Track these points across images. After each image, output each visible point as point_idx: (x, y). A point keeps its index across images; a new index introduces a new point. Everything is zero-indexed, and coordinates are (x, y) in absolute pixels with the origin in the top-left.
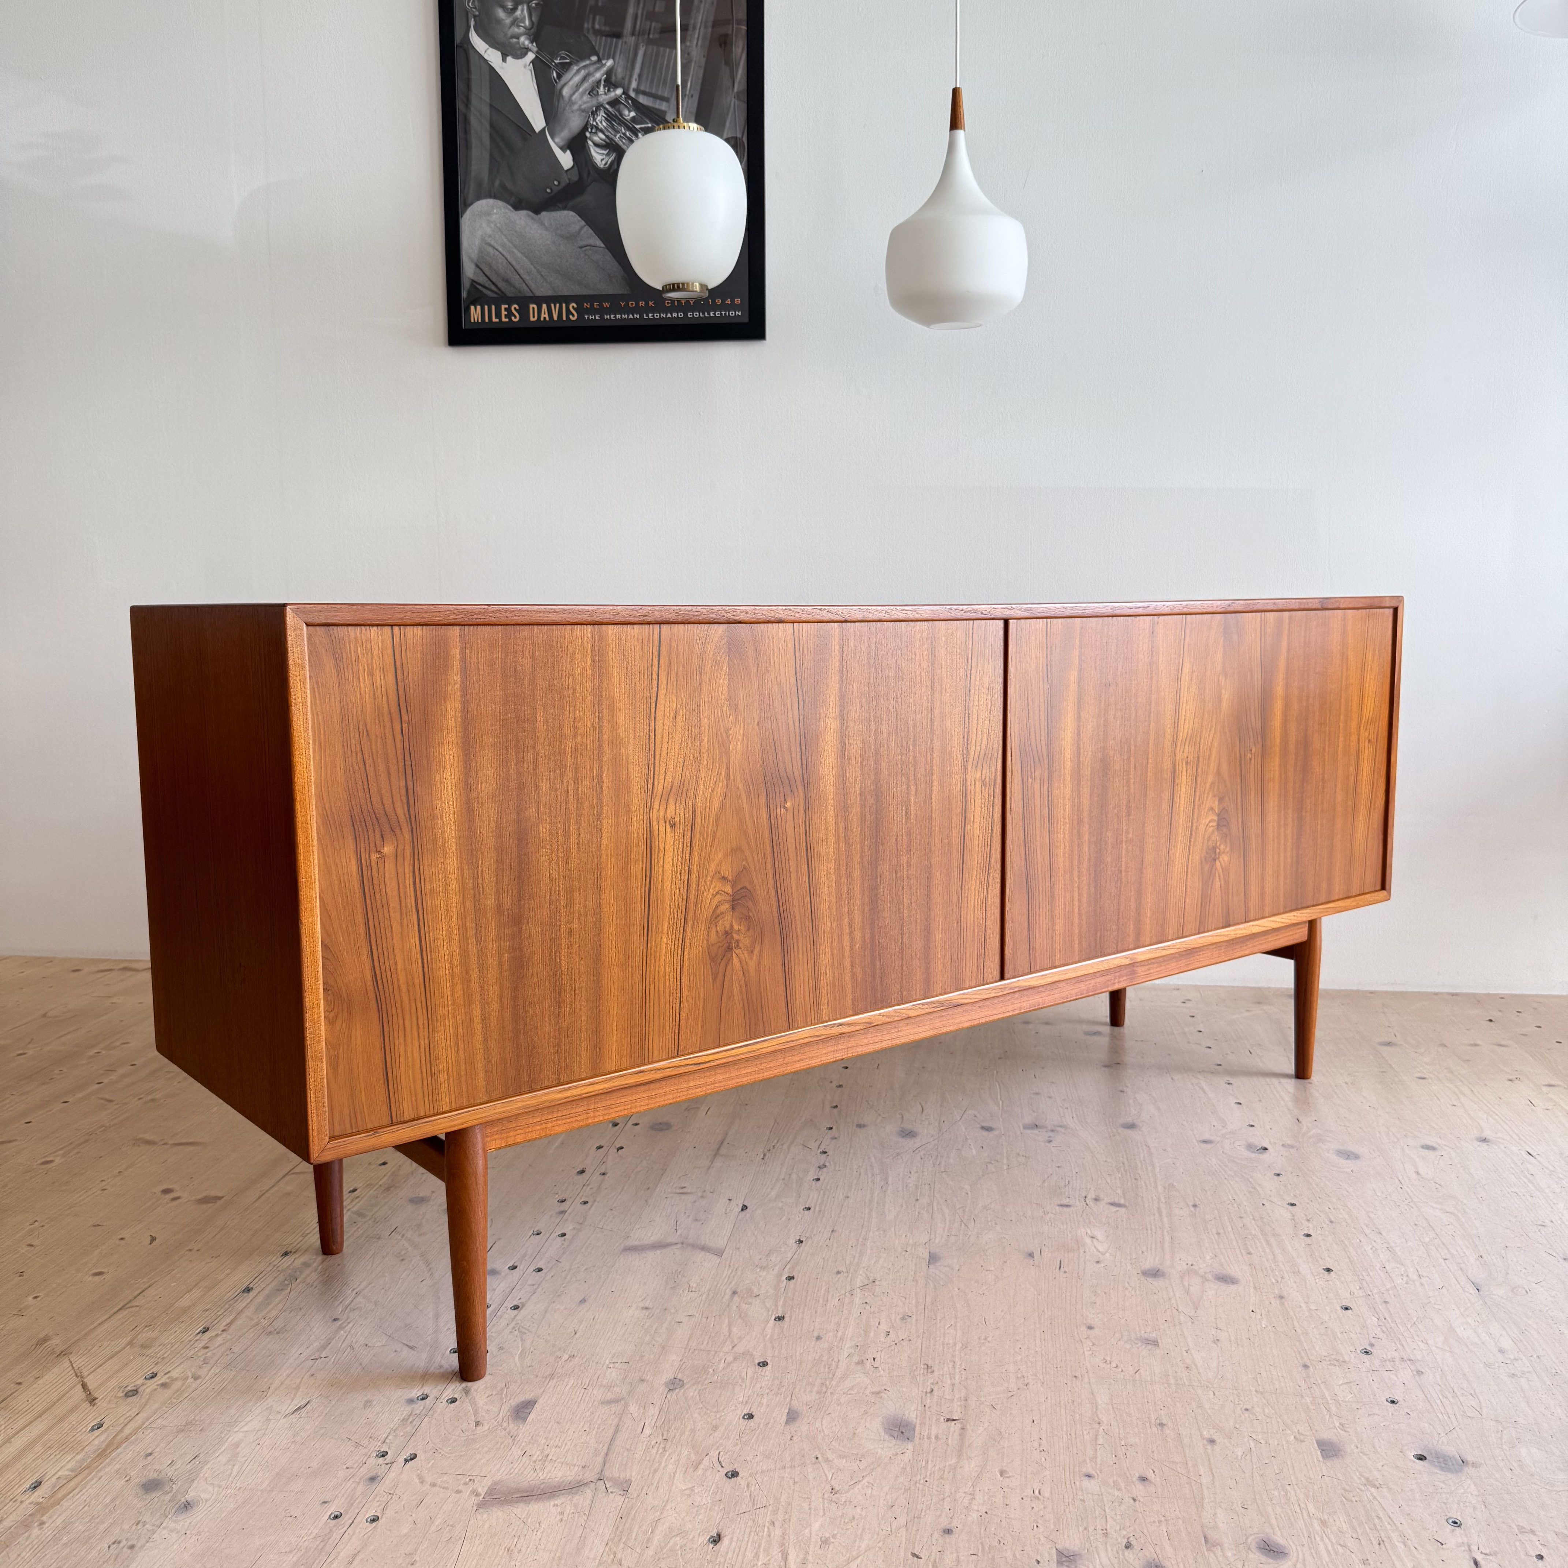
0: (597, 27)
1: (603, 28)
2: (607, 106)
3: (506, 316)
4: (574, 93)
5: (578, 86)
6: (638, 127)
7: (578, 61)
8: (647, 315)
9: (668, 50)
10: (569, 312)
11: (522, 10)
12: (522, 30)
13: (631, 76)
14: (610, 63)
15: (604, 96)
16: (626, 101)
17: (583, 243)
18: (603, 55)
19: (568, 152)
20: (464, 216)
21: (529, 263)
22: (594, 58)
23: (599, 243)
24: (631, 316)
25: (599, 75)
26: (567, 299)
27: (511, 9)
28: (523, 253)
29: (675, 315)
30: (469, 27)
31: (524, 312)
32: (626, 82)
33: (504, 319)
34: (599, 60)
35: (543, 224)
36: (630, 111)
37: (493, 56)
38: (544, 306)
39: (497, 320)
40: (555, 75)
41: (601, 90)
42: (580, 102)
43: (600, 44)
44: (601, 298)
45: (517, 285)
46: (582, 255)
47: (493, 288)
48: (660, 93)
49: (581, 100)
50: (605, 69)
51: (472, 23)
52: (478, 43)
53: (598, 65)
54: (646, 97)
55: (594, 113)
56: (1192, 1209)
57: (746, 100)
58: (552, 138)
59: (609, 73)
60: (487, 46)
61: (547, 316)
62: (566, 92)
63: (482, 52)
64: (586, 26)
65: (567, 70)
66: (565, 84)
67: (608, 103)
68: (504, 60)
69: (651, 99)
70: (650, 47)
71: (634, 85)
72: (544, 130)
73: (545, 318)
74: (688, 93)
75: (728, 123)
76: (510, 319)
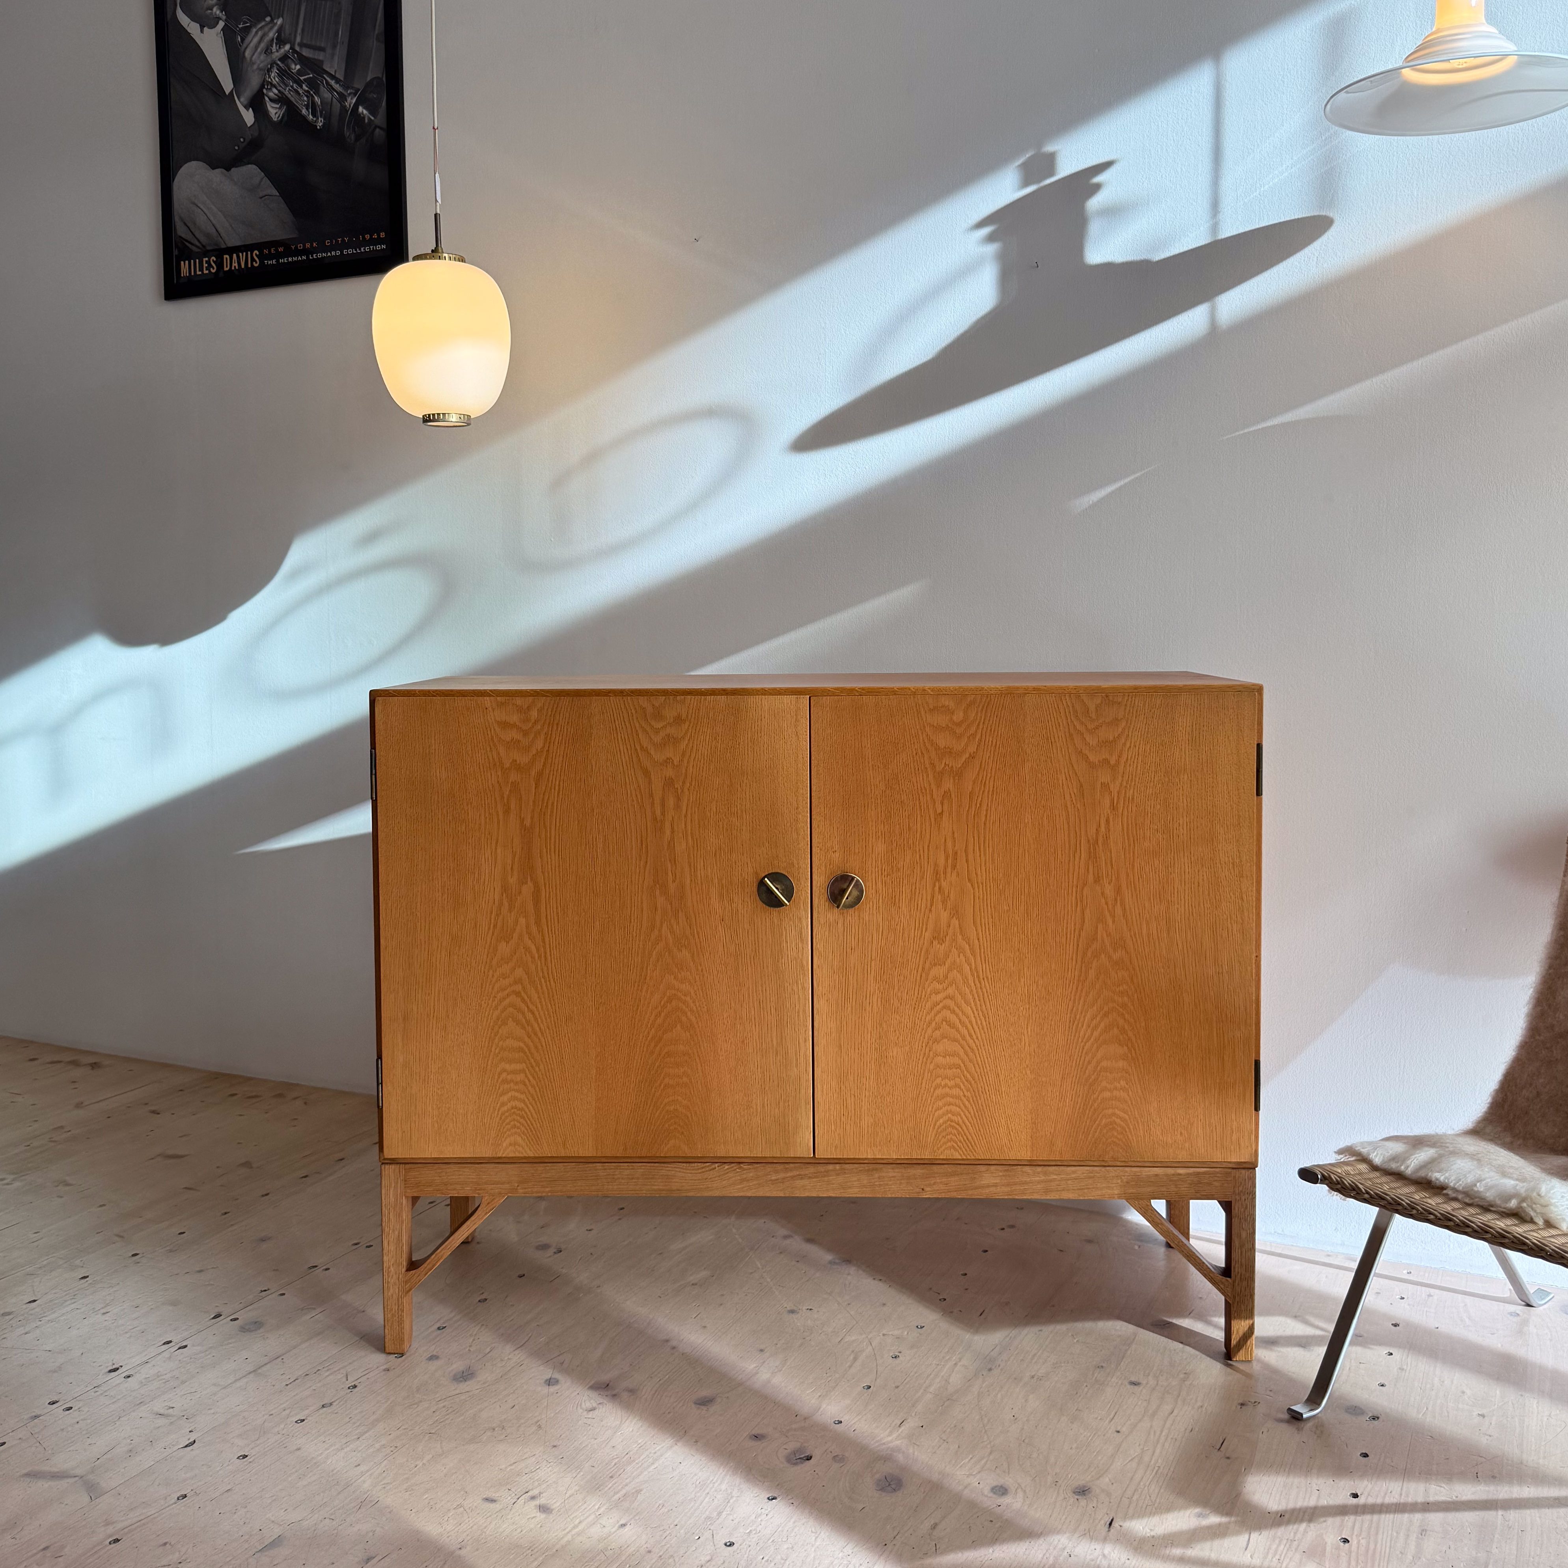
2: (279, 62)
3: (207, 269)
4: (254, 54)
5: (256, 47)
6: (302, 78)
8: (312, 256)
9: (323, 2)
10: (253, 260)
13: (296, 32)
14: (280, 21)
16: (293, 55)
22: (268, 19)
24: (300, 258)
25: (272, 34)
29: (333, 253)
30: (176, 5)
31: (220, 263)
32: (293, 39)
33: (206, 272)
34: (272, 20)
36: (296, 65)
37: (193, 28)
38: (235, 255)
39: (200, 273)
41: (274, 48)
42: (258, 62)
48: (318, 44)
50: (276, 28)
52: (183, 19)
54: (308, 50)
55: (269, 71)
57: (384, 41)
59: (279, 31)
61: (236, 265)
62: (248, 54)
63: (185, 26)
65: (248, 33)
66: (246, 48)
67: (279, 60)
68: (202, 31)
69: (312, 51)
71: (298, 39)
72: (232, 91)
73: (235, 267)
74: (339, 40)
75: (371, 65)
76: (210, 271)
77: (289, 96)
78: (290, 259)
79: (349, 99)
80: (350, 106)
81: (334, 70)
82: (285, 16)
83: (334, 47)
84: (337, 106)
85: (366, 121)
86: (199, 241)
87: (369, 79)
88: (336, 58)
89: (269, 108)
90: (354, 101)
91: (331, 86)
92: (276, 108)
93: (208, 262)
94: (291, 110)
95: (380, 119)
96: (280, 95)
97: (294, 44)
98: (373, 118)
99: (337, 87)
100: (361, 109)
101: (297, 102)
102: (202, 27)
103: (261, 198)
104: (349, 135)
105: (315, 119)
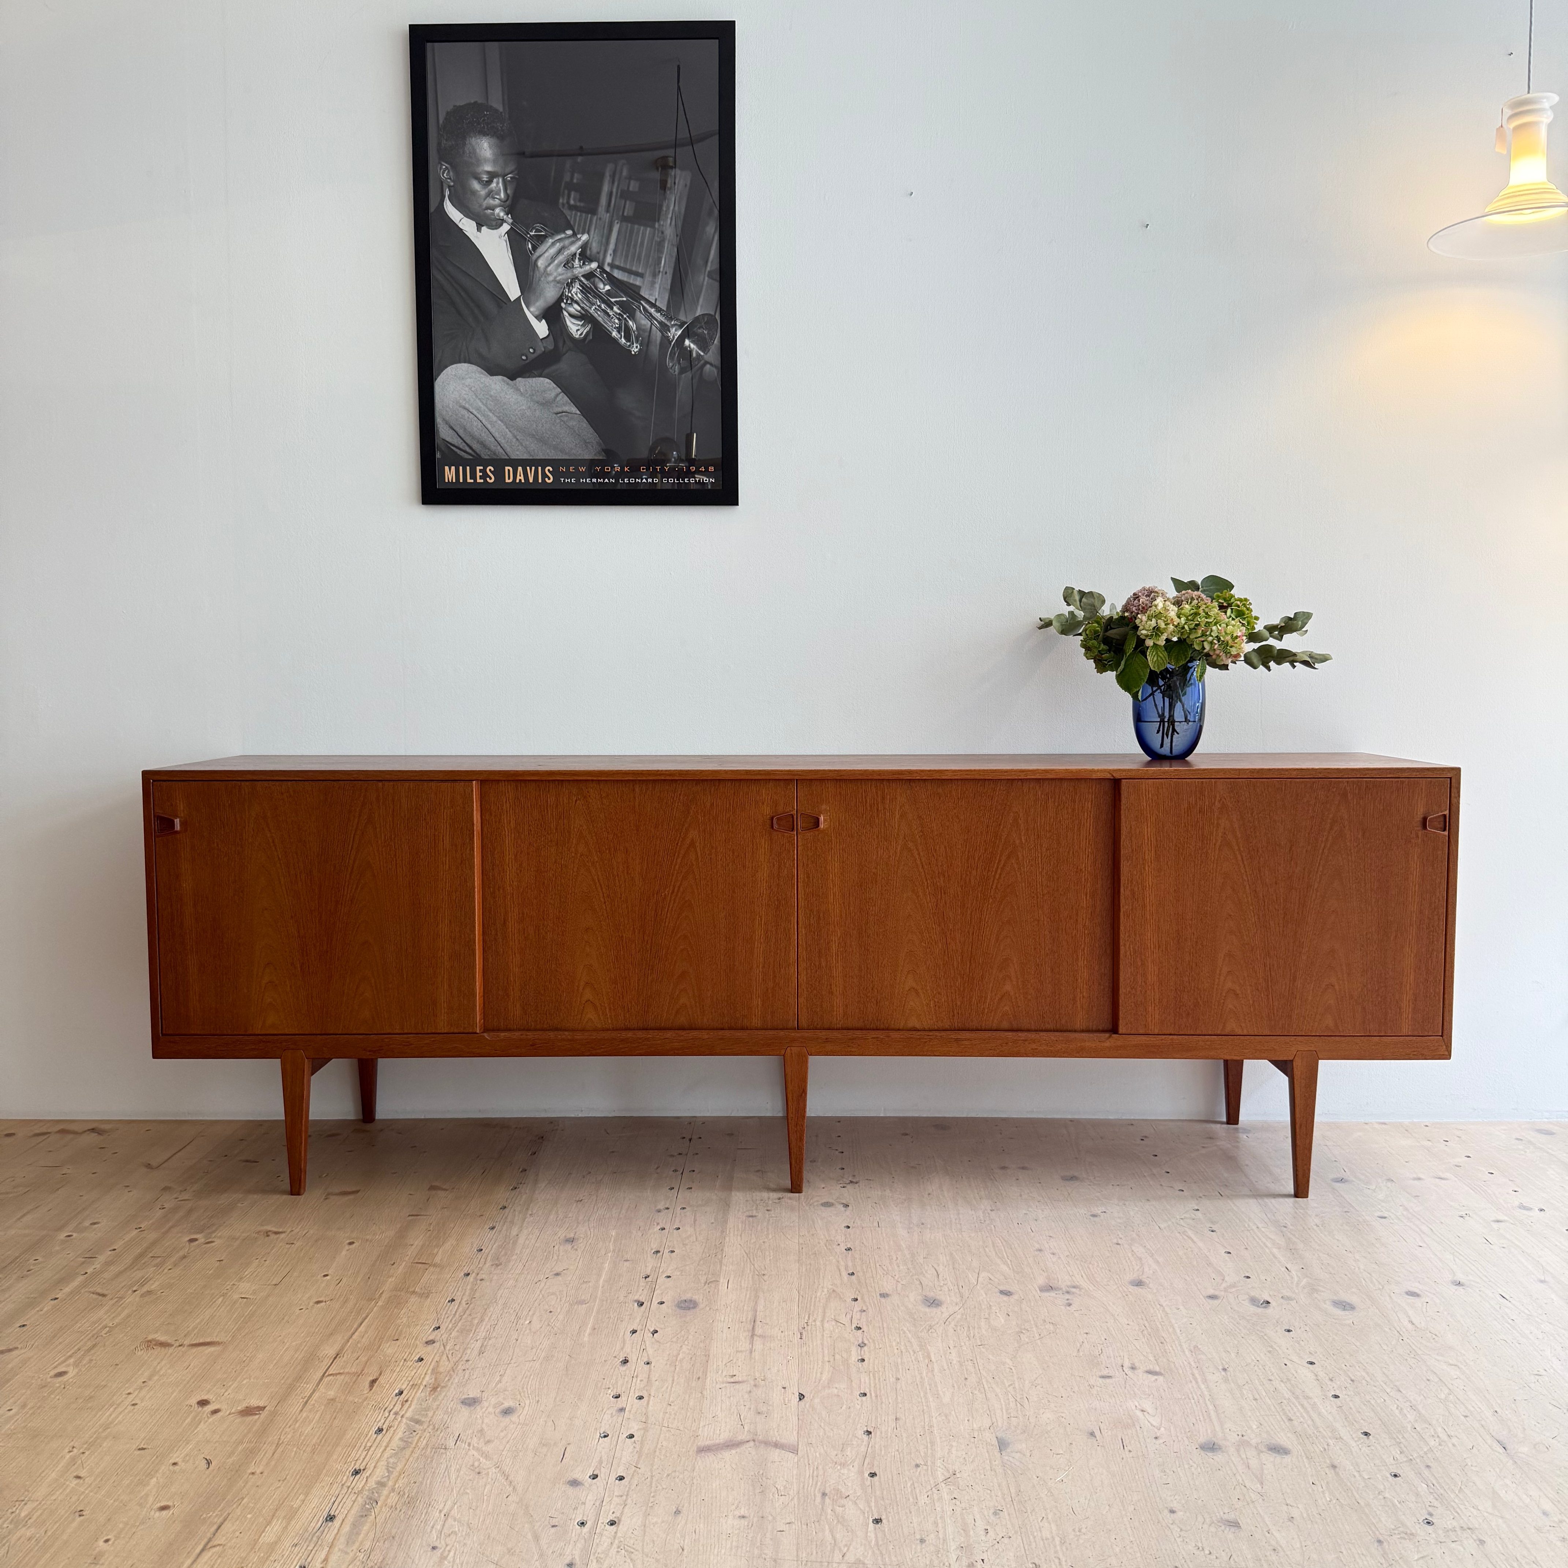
0: (572, 202)
1: (578, 204)
2: (582, 279)
3: (481, 477)
4: (549, 265)
5: (553, 259)
6: (613, 300)
7: (553, 234)
8: (623, 480)
9: (642, 228)
10: (544, 475)
11: (498, 183)
12: (497, 202)
13: (606, 251)
14: (585, 237)
15: (579, 269)
16: (601, 275)
17: (560, 410)
18: (578, 230)
19: (544, 321)
20: (438, 379)
21: (504, 427)
22: (569, 232)
23: (574, 410)
24: (606, 481)
26: (544, 463)
27: (486, 181)
28: (498, 417)
29: (650, 480)
30: (443, 197)
31: (499, 474)
32: (601, 258)
33: (479, 481)
34: (575, 234)
35: (518, 390)
36: (605, 285)
37: (468, 226)
38: (520, 468)
39: (472, 481)
40: (530, 246)
41: (577, 263)
42: (555, 274)
43: (575, 219)
44: (577, 462)
45: (493, 448)
46: (558, 421)
47: (468, 449)
48: (634, 269)
49: (557, 272)
50: (580, 243)
51: (447, 193)
52: (453, 213)
53: (573, 239)
54: (621, 272)
55: (569, 285)
56: (1223, 1373)
57: (718, 279)
58: (528, 307)
59: (584, 247)
60: (463, 216)
61: (522, 478)
62: (541, 263)
64: (561, 201)
67: (583, 276)
68: (479, 230)
69: (626, 274)
70: (624, 224)
71: (609, 259)
72: (520, 297)
73: (520, 480)
74: (661, 270)
75: (701, 300)
76: (485, 481)
77: (596, 315)
78: (594, 480)
79: (673, 330)
80: (674, 337)
81: (654, 298)
82: (592, 232)
83: (654, 275)
84: (657, 335)
85: (694, 355)
86: (471, 448)
87: (699, 313)
88: (657, 286)
89: (568, 323)
90: (679, 332)
91: (651, 314)
92: (579, 325)
93: (483, 471)
94: (598, 330)
95: (713, 354)
96: (583, 312)
97: (603, 263)
98: (702, 354)
99: (658, 315)
100: (687, 342)
101: (606, 323)
102: (479, 226)
104: (673, 366)
105: (628, 344)
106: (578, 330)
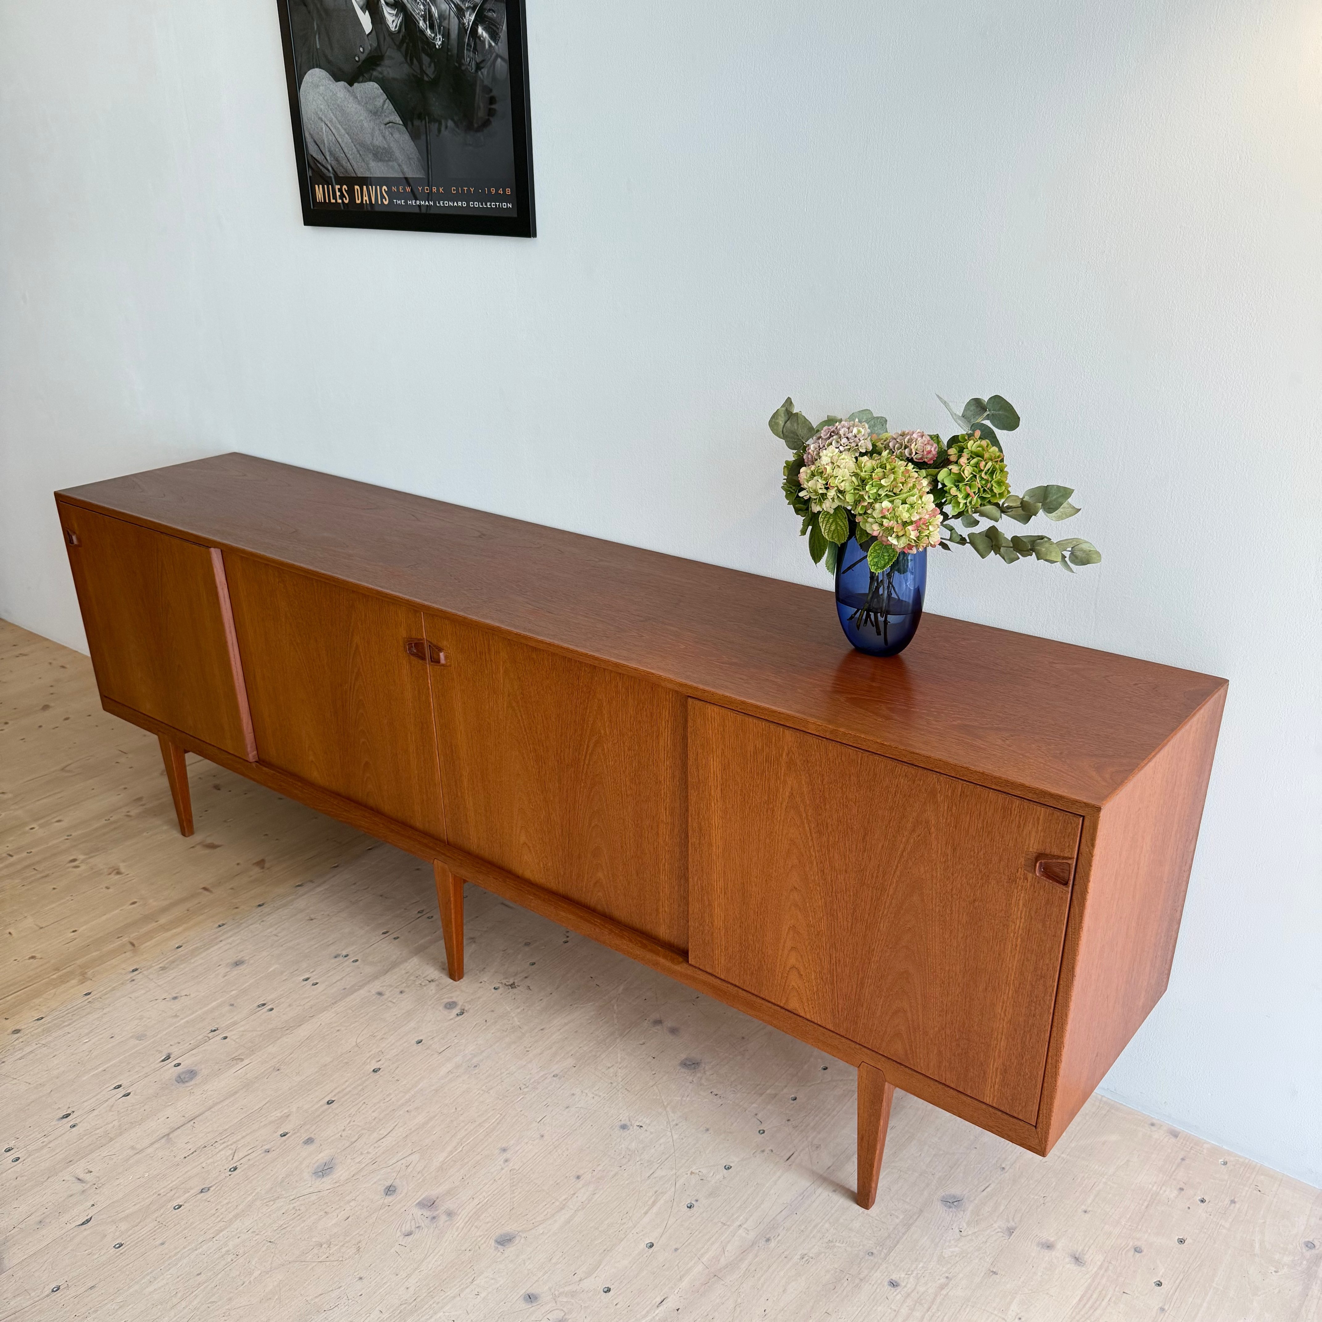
3: (340, 197)
8: (439, 203)
10: (383, 196)
24: (427, 203)
29: (459, 204)
31: (351, 194)
33: (339, 201)
38: (365, 188)
39: (334, 201)
61: (367, 198)
73: (366, 201)
76: (343, 201)
78: (418, 203)
79: (468, 15)
80: (469, 25)
84: (456, 24)
90: (473, 18)
93: (340, 190)
94: (408, 20)
95: (502, 45)
98: (493, 44)
100: (480, 32)
101: (414, 11)
103: (386, 124)
104: (469, 61)
105: (433, 35)
106: (393, 21)
